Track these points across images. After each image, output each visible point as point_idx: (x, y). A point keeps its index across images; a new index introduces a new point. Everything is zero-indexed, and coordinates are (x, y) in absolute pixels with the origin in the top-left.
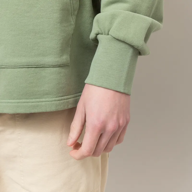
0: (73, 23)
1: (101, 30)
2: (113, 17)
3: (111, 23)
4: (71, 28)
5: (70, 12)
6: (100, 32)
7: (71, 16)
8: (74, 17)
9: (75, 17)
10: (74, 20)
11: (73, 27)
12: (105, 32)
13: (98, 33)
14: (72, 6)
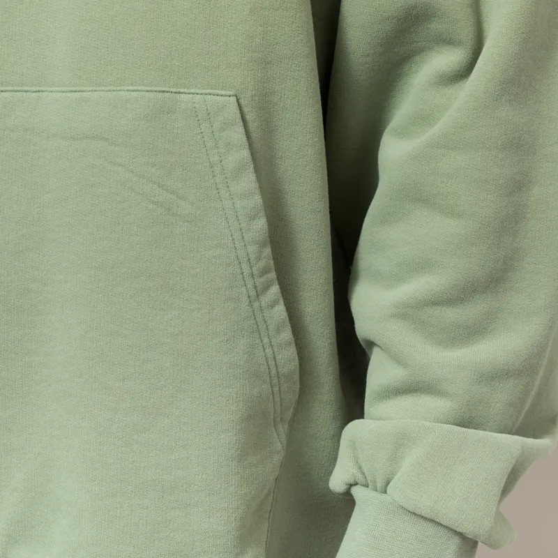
0: (279, 446)
1: (363, 474)
2: (401, 442)
3: (395, 459)
4: (271, 465)
5: (272, 417)
6: (360, 478)
7: (275, 426)
8: (283, 428)
9: (286, 427)
10: (284, 437)
11: (277, 459)
12: (375, 482)
13: (355, 480)
14: (278, 399)
